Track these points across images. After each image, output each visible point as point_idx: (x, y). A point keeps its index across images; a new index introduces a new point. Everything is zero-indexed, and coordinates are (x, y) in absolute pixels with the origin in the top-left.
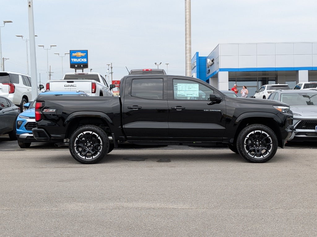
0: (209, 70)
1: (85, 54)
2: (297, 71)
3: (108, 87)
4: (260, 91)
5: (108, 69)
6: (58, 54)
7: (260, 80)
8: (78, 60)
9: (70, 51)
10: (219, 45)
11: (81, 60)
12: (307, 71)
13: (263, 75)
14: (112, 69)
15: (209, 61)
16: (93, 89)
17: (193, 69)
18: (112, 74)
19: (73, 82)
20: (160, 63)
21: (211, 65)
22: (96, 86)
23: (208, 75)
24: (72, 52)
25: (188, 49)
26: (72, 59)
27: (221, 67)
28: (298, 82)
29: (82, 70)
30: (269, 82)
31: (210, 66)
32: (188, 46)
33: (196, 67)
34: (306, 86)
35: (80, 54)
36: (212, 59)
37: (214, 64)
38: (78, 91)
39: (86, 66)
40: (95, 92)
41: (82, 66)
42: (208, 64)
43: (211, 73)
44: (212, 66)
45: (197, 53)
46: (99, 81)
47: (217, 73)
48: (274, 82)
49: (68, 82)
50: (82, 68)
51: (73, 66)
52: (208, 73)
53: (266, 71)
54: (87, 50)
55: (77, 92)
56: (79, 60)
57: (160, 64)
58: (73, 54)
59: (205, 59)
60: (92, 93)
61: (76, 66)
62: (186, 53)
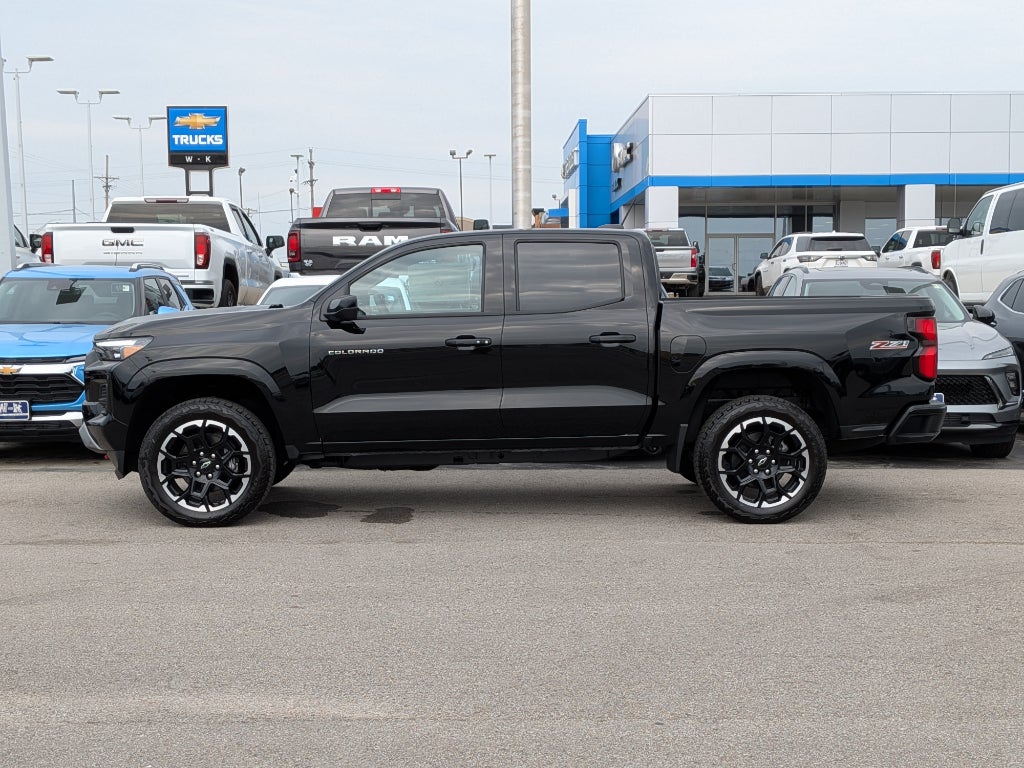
0: (619, 180)
1: (218, 119)
2: (901, 188)
3: (260, 244)
4: (777, 252)
5: (296, 171)
6: (128, 119)
7: (786, 212)
8: (194, 140)
9: (168, 108)
10: (647, 98)
11: (204, 140)
12: (932, 187)
13: (797, 197)
14: (311, 168)
15: (618, 149)
16: (201, 256)
17: (571, 173)
18: (312, 185)
19: (130, 230)
20: (467, 151)
21: (625, 165)
22: (208, 245)
23: (616, 197)
24: (173, 113)
25: (520, 121)
26: (176, 137)
27: (655, 170)
28: (901, 223)
29: (207, 173)
30: (814, 218)
31: (621, 166)
32: (520, 112)
33: (578, 169)
34: (923, 239)
35: (201, 120)
36: (628, 146)
37: (634, 162)
38: (135, 266)
39: (220, 158)
40: (205, 265)
41: (208, 159)
42: (615, 159)
43: (626, 188)
44: (629, 167)
45: (583, 124)
46: (226, 228)
47: (643, 193)
48: (829, 221)
49: (115, 230)
50: (207, 166)
51: (177, 158)
52: (616, 190)
53: (803, 187)
54: (226, 107)
55: (132, 270)
56: (198, 140)
57: (469, 153)
58: (178, 119)
59: (608, 142)
60: (197, 267)
61: (189, 159)
62: (514, 137)
